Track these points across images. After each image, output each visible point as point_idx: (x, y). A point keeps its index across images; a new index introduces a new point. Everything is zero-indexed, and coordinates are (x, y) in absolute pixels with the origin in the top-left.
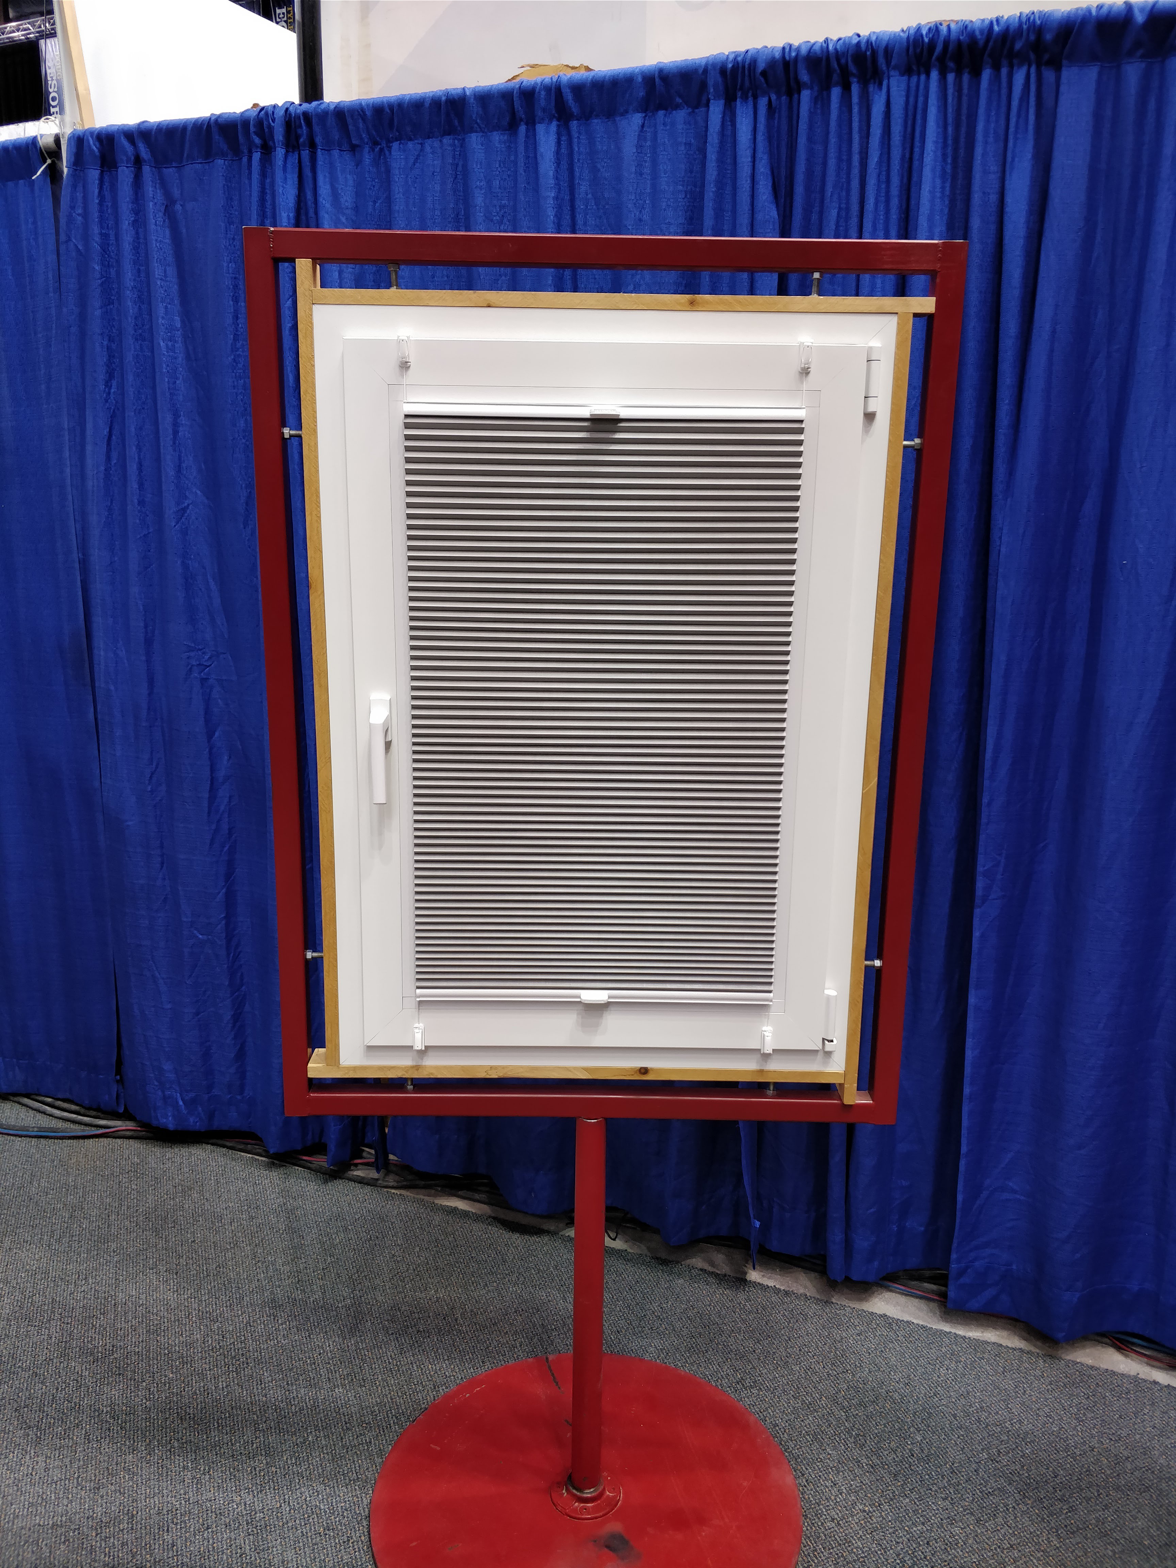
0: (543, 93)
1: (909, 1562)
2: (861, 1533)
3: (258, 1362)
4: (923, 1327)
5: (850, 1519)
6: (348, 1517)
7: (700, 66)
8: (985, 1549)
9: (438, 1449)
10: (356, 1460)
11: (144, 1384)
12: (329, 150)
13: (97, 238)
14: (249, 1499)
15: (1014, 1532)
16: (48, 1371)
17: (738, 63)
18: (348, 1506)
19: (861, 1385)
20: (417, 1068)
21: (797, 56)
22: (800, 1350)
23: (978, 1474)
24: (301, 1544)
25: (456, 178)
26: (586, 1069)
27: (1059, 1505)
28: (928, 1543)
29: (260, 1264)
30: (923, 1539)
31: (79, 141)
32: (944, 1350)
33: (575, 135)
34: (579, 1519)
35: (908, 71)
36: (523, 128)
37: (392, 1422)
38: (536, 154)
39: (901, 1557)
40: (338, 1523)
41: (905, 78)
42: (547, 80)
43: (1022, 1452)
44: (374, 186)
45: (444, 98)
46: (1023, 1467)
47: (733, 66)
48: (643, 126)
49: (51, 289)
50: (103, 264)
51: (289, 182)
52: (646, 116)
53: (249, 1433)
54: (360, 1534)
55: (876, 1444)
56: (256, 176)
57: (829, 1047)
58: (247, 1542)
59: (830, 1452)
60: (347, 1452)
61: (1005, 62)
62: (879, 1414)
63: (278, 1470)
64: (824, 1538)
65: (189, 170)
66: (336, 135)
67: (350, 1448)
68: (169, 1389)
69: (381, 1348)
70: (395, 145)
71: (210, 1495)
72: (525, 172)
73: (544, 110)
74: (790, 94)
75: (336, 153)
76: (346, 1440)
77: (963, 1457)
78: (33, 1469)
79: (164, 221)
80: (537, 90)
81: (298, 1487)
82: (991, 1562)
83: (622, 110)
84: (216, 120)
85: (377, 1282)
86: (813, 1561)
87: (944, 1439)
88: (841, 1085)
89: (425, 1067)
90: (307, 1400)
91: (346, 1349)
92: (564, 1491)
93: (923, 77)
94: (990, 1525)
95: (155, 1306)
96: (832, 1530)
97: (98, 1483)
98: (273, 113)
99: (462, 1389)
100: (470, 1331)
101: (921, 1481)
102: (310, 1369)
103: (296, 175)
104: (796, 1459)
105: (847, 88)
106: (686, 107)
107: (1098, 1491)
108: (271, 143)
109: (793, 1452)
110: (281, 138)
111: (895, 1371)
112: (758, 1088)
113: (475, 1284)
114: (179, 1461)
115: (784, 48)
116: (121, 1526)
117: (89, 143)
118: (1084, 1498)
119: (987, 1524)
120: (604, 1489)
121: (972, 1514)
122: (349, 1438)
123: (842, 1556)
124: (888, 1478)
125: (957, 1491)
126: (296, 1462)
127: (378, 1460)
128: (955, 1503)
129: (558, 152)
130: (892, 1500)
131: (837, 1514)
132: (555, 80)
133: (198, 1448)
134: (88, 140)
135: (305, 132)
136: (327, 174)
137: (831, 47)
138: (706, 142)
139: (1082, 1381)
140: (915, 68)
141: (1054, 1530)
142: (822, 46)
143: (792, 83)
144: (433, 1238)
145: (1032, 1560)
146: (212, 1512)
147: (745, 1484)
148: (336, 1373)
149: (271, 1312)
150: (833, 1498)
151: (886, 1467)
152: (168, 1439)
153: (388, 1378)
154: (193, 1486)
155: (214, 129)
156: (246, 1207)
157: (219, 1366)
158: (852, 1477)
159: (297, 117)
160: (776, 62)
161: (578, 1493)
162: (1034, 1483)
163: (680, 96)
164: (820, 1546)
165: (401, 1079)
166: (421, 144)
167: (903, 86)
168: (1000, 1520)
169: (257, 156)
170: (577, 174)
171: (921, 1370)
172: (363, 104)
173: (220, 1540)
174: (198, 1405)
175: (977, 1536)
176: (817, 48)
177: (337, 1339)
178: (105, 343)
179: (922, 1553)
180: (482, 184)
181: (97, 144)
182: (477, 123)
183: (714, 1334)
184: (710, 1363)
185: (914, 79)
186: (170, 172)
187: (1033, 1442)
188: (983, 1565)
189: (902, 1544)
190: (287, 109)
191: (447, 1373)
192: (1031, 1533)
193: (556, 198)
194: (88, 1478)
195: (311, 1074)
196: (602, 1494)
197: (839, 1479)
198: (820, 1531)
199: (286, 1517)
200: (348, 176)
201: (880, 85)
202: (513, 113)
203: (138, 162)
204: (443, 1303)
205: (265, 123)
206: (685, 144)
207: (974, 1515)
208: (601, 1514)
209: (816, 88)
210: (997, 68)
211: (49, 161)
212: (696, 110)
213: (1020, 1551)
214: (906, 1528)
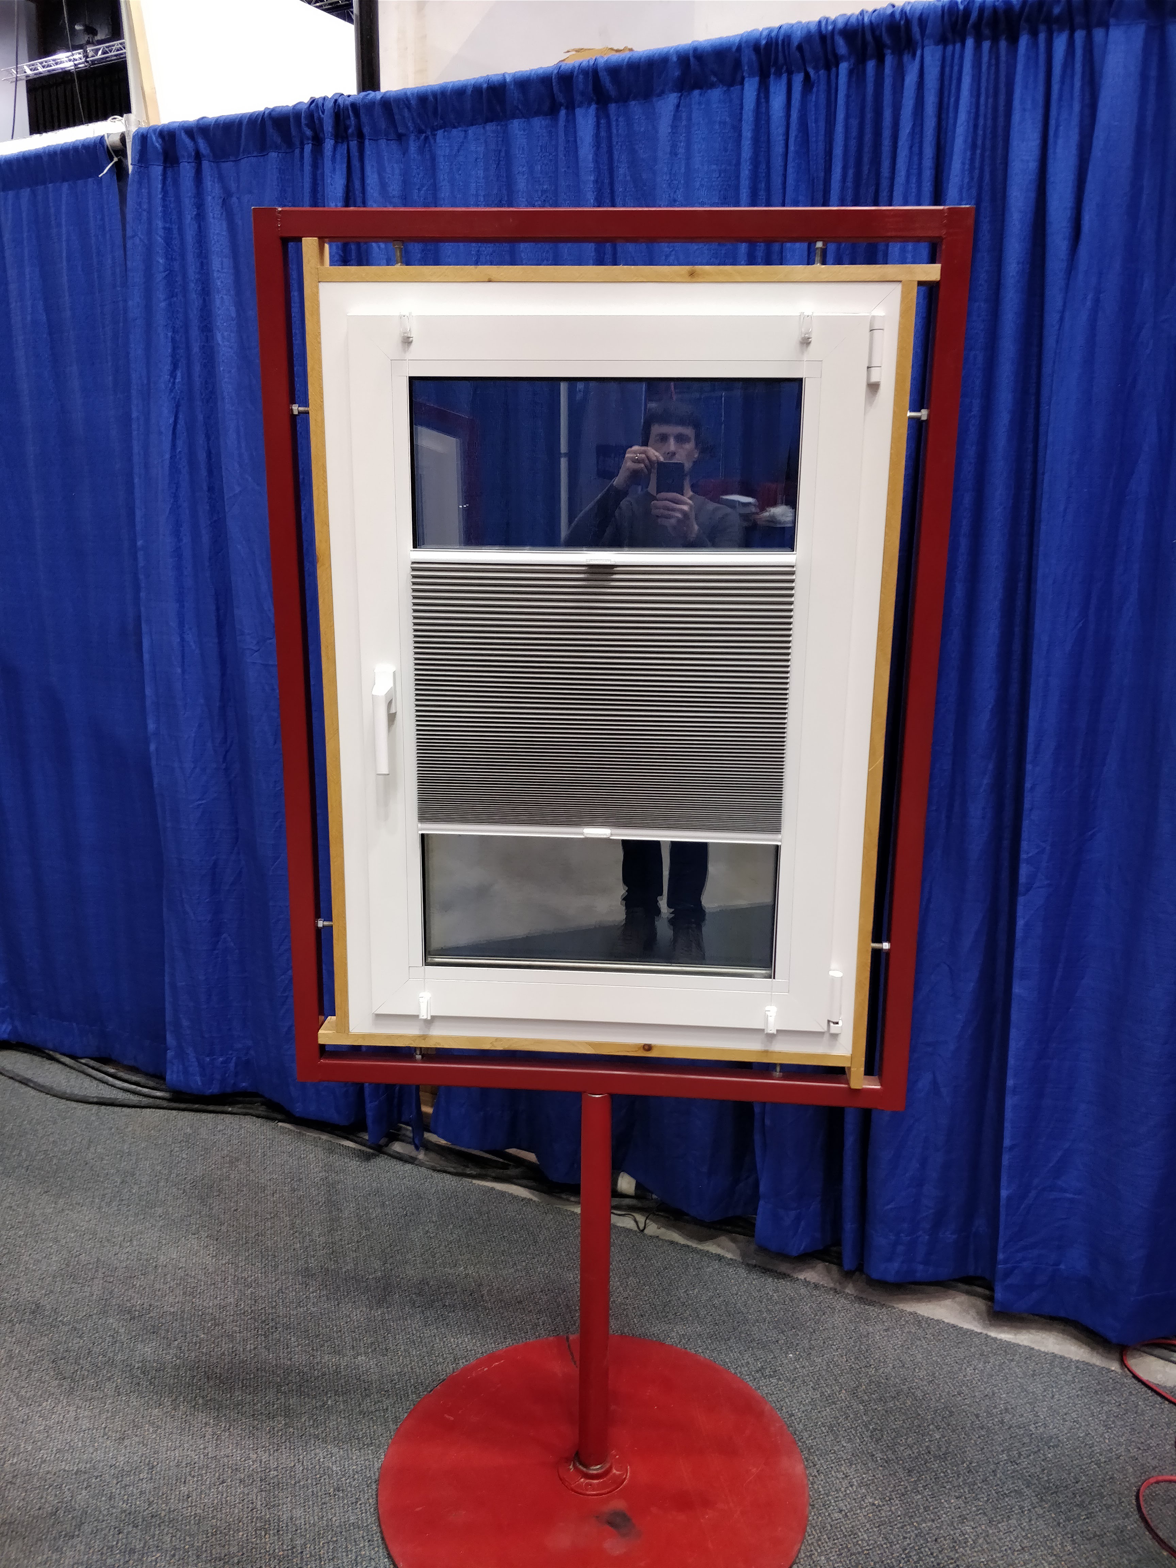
0: (581, 76)
1: (914, 1558)
2: (868, 1526)
3: (287, 1327)
4: (954, 1326)
5: (859, 1511)
6: (358, 1480)
7: (734, 44)
8: (995, 1550)
9: (452, 1418)
10: (371, 1425)
11: (176, 1343)
12: (377, 140)
13: (161, 232)
14: (265, 1457)
15: (1026, 1535)
16: (86, 1327)
17: (771, 38)
18: (359, 1469)
19: (883, 1381)
20: (424, 1037)
21: (834, 29)
22: (824, 1343)
23: (995, 1475)
24: (311, 1503)
25: (498, 164)
26: (590, 1044)
27: (1076, 1511)
28: (936, 1540)
29: (297, 1234)
30: (931, 1535)
31: (143, 138)
32: (972, 1350)
33: (613, 118)
34: (580, 1494)
35: (943, 41)
36: (563, 112)
37: (410, 1391)
38: (575, 137)
39: (907, 1551)
40: (347, 1485)
41: (940, 47)
42: (584, 64)
43: (1044, 1455)
44: (418, 175)
45: (485, 86)
46: (1043, 1470)
47: (767, 43)
48: (678, 106)
49: (118, 283)
50: (167, 259)
51: (338, 173)
52: (681, 96)
53: (271, 1396)
54: (368, 1497)
55: (892, 1439)
56: (307, 168)
57: (834, 1029)
58: (259, 1498)
59: (845, 1445)
60: (364, 1417)
61: (1042, 28)
62: (898, 1410)
63: (295, 1431)
64: (829, 1528)
65: (245, 163)
66: (383, 124)
67: (367, 1414)
68: (199, 1348)
69: (406, 1320)
70: (440, 133)
71: (228, 1451)
72: (565, 156)
73: (583, 94)
74: (828, 68)
75: (383, 143)
76: (364, 1407)
77: (982, 1457)
78: (64, 1416)
79: (222, 214)
80: (575, 74)
81: (313, 1448)
82: (1000, 1562)
83: (658, 91)
84: (270, 114)
85: (409, 1256)
86: (816, 1550)
87: (964, 1438)
88: (849, 1068)
89: (432, 1037)
90: (330, 1365)
91: (372, 1318)
92: (571, 1467)
93: (958, 46)
94: (1002, 1526)
95: (193, 1269)
96: (839, 1521)
97: (123, 1434)
98: (323, 105)
99: (480, 1363)
100: (495, 1308)
101: (935, 1478)
102: (336, 1336)
103: (345, 166)
104: (809, 1450)
105: (881, 60)
106: (721, 86)
107: (1120, 1499)
108: (321, 135)
109: (807, 1442)
110: (330, 129)
111: (920, 1368)
112: (764, 1069)
113: (504, 1263)
114: (202, 1417)
115: (820, 22)
116: (141, 1475)
117: (152, 140)
118: (1105, 1505)
119: (1000, 1525)
120: (611, 1468)
121: (985, 1513)
122: (367, 1404)
123: (847, 1547)
124: (901, 1474)
125: (972, 1491)
126: (314, 1424)
127: (393, 1427)
128: (968, 1502)
129: (597, 135)
130: (903, 1495)
131: (846, 1506)
132: (592, 63)
133: (221, 1406)
134: (151, 137)
135: (353, 122)
136: (375, 164)
137: (866, 19)
138: (741, 120)
139: (1114, 1389)
140: (950, 35)
141: (1070, 1536)
142: (858, 19)
143: (830, 57)
144: (468, 1216)
145: (1042, 1564)
146: (228, 1468)
147: (754, 1470)
148: (360, 1341)
149: (304, 1280)
150: (843, 1489)
151: (901, 1462)
152: (194, 1395)
153: (411, 1349)
154: (212, 1441)
155: (269, 124)
156: (289, 1180)
157: (249, 1330)
158: (864, 1470)
159: (346, 108)
160: (811, 36)
161: (585, 1470)
162: (1054, 1487)
163: (715, 75)
164: (825, 1536)
165: (409, 1048)
166: (465, 131)
167: (938, 55)
168: (1013, 1522)
169: (308, 148)
170: (616, 157)
171: (946, 1369)
172: (409, 93)
173: (233, 1494)
174: (225, 1365)
175: (988, 1536)
176: (853, 20)
177: (364, 1309)
178: (170, 334)
179: (930, 1549)
180: (524, 169)
181: (160, 140)
182: (518, 109)
183: (738, 1322)
184: (732, 1351)
185: (950, 48)
186: (227, 166)
187: (1057, 1446)
188: (992, 1565)
189: (910, 1539)
190: (336, 101)
191: (468, 1347)
192: (1045, 1537)
193: (596, 182)
194: (115, 1428)
195: (321, 1041)
196: (607, 1472)
197: (851, 1472)
198: (826, 1521)
199: (299, 1476)
200: (395, 165)
201: (914, 55)
202: (552, 97)
203: (198, 157)
204: (471, 1280)
205: (316, 115)
206: (720, 123)
207: (987, 1516)
208: (606, 1491)
209: (852, 61)
210: (1034, 34)
211: (116, 159)
212: (732, 88)
213: (1031, 1554)
214: (915, 1524)
